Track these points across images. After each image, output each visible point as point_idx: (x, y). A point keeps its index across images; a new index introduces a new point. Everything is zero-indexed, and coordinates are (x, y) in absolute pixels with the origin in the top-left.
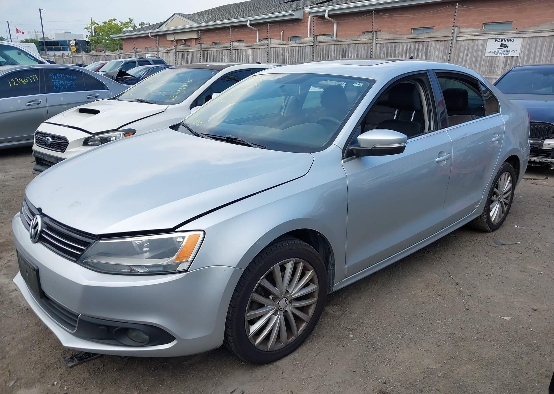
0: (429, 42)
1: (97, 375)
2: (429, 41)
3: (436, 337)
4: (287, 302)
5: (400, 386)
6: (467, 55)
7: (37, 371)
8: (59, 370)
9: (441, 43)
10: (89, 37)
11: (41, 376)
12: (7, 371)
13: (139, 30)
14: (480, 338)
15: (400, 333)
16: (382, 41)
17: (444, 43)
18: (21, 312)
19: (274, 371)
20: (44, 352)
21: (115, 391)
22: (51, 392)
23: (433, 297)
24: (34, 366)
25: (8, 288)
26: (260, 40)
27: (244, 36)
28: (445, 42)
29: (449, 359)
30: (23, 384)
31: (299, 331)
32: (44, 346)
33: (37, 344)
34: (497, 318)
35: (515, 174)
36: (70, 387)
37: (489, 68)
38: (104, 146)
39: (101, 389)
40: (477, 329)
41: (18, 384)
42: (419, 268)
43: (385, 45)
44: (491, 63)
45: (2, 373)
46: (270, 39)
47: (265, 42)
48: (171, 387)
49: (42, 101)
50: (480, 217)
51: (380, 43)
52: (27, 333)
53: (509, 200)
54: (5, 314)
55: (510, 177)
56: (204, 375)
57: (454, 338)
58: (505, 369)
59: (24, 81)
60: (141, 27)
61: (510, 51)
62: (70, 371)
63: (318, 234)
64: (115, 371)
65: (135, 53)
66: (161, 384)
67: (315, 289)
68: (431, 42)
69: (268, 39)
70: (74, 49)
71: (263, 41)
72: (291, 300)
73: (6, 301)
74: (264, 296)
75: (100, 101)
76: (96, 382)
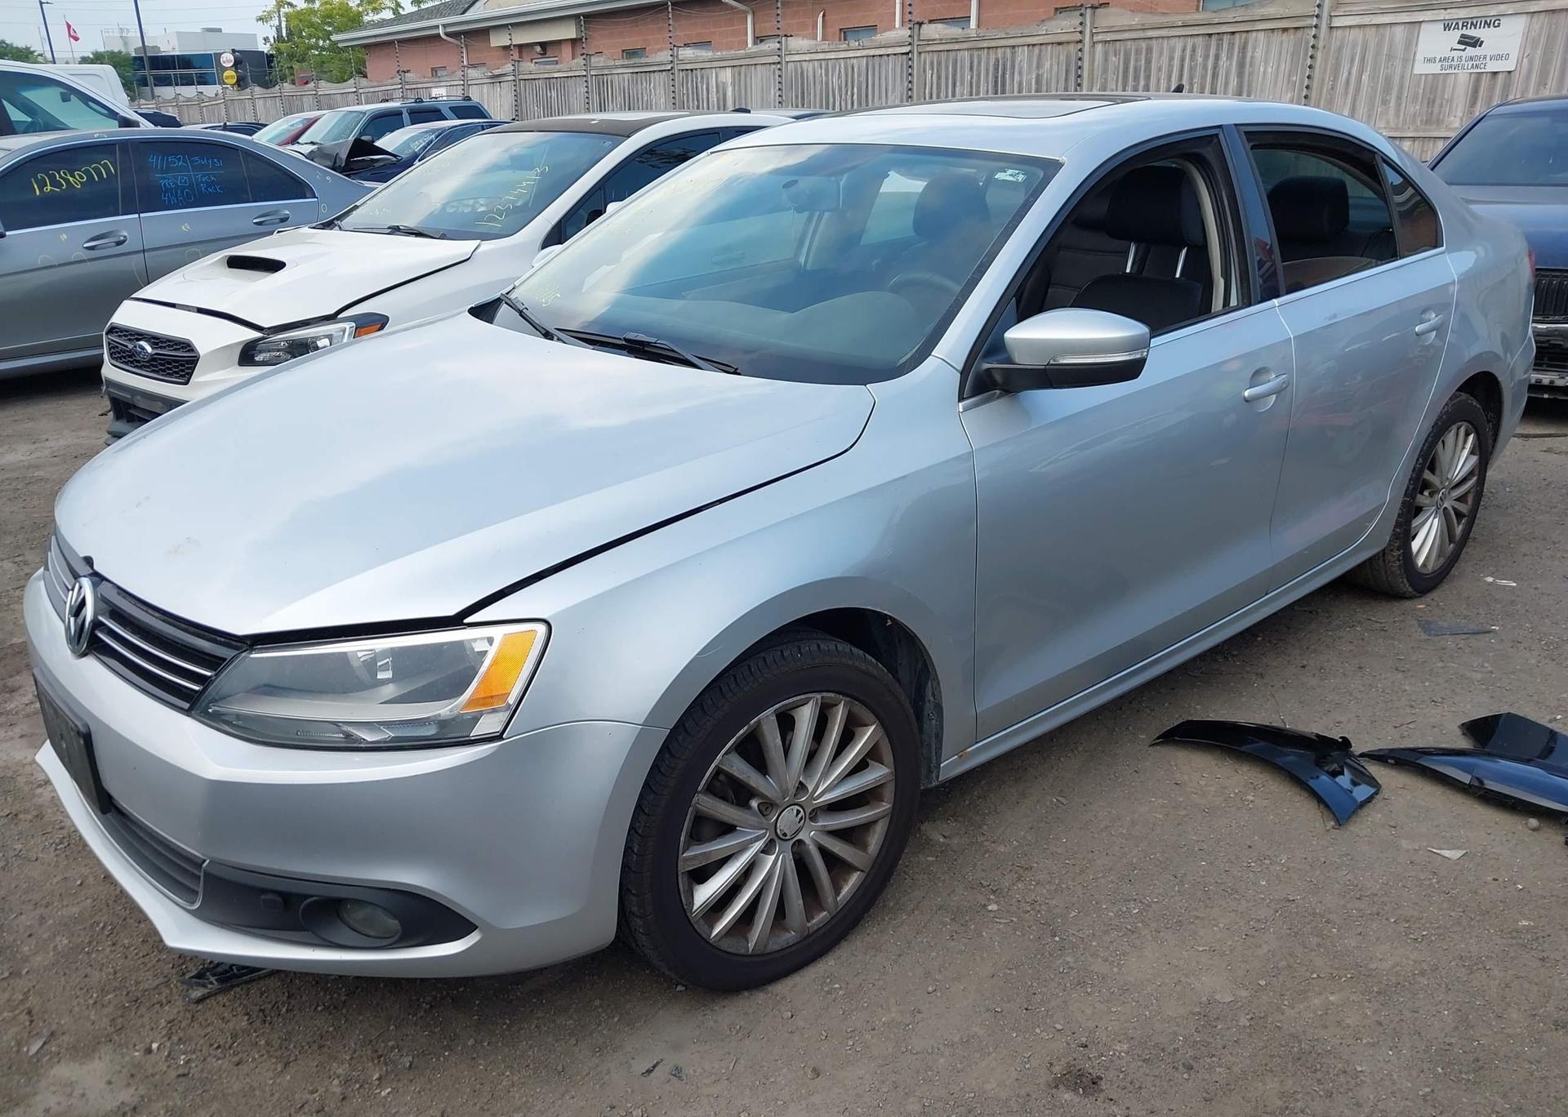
0: (1250, 34)
1: (270, 1023)
2: (1248, 31)
3: (1240, 910)
4: (802, 818)
5: (1127, 1053)
6: (1361, 73)
7: (106, 1011)
8: (167, 1008)
9: (1285, 35)
10: (272, 41)
11: (115, 1027)
12: (23, 1011)
13: (411, 17)
14: (1369, 912)
15: (1135, 900)
16: (1109, 34)
17: (1291, 36)
18: (66, 844)
19: (768, 1010)
20: (126, 957)
21: (319, 1068)
22: (142, 1071)
23: (1237, 793)
24: (98, 997)
25: (32, 775)
26: (759, 39)
27: (713, 30)
28: (1295, 33)
29: (1274, 974)
30: (67, 1049)
31: (841, 896)
32: (126, 942)
33: (108, 936)
34: (1421, 852)
35: (1489, 428)
36: (194, 1056)
37: (1426, 109)
38: (297, 364)
39: (280, 1062)
40: (1360, 886)
41: (53, 1049)
42: (1198, 707)
43: (1120, 46)
44: (1431, 93)
45: (8, 1016)
46: (785, 36)
47: (772, 45)
48: (474, 1058)
49: (129, 234)
50: (1381, 555)
51: (1106, 42)
52: (81, 905)
53: (1470, 503)
54: (20, 851)
55: (1472, 435)
56: (568, 1023)
57: (1290, 912)
58: (1437, 1005)
59: (75, 178)
60: (416, 9)
61: (1488, 58)
62: (197, 1011)
63: (889, 623)
64: (321, 1011)
65: (400, 86)
66: (449, 1048)
67: (884, 776)
68: (1254, 34)
69: (779, 35)
70: (232, 77)
71: (767, 43)
72: (814, 809)
73: (26, 812)
74: (733, 803)
75: (290, 234)
76: (268, 1043)
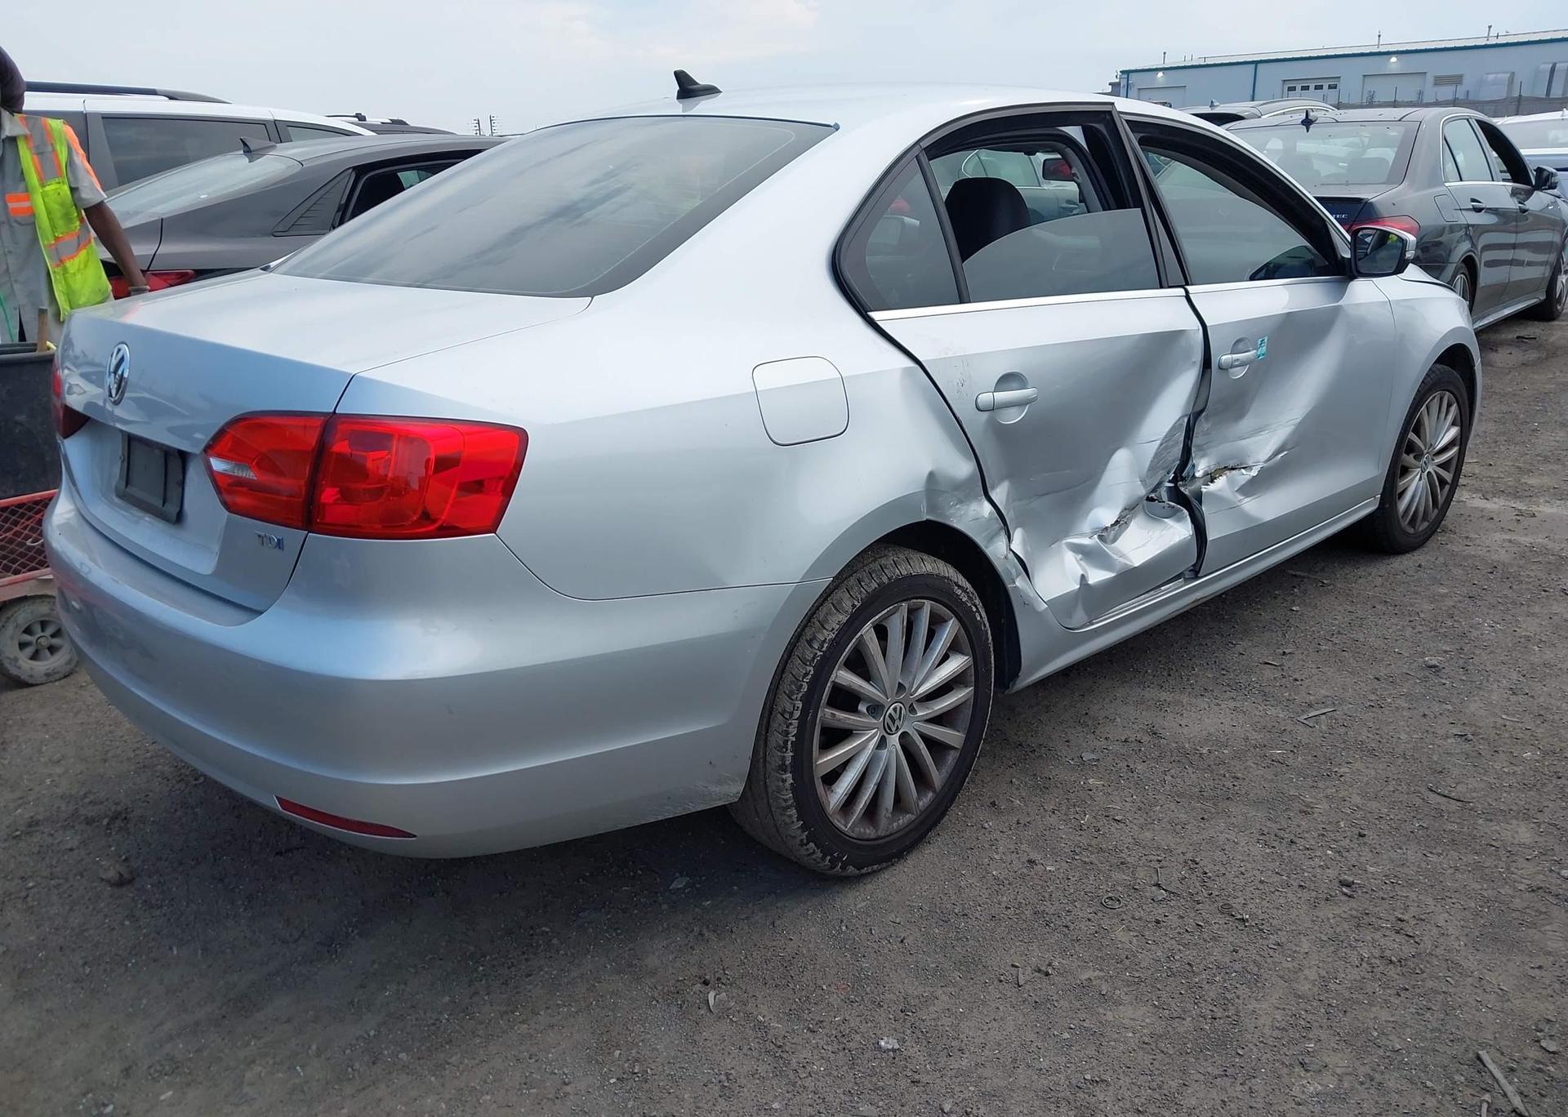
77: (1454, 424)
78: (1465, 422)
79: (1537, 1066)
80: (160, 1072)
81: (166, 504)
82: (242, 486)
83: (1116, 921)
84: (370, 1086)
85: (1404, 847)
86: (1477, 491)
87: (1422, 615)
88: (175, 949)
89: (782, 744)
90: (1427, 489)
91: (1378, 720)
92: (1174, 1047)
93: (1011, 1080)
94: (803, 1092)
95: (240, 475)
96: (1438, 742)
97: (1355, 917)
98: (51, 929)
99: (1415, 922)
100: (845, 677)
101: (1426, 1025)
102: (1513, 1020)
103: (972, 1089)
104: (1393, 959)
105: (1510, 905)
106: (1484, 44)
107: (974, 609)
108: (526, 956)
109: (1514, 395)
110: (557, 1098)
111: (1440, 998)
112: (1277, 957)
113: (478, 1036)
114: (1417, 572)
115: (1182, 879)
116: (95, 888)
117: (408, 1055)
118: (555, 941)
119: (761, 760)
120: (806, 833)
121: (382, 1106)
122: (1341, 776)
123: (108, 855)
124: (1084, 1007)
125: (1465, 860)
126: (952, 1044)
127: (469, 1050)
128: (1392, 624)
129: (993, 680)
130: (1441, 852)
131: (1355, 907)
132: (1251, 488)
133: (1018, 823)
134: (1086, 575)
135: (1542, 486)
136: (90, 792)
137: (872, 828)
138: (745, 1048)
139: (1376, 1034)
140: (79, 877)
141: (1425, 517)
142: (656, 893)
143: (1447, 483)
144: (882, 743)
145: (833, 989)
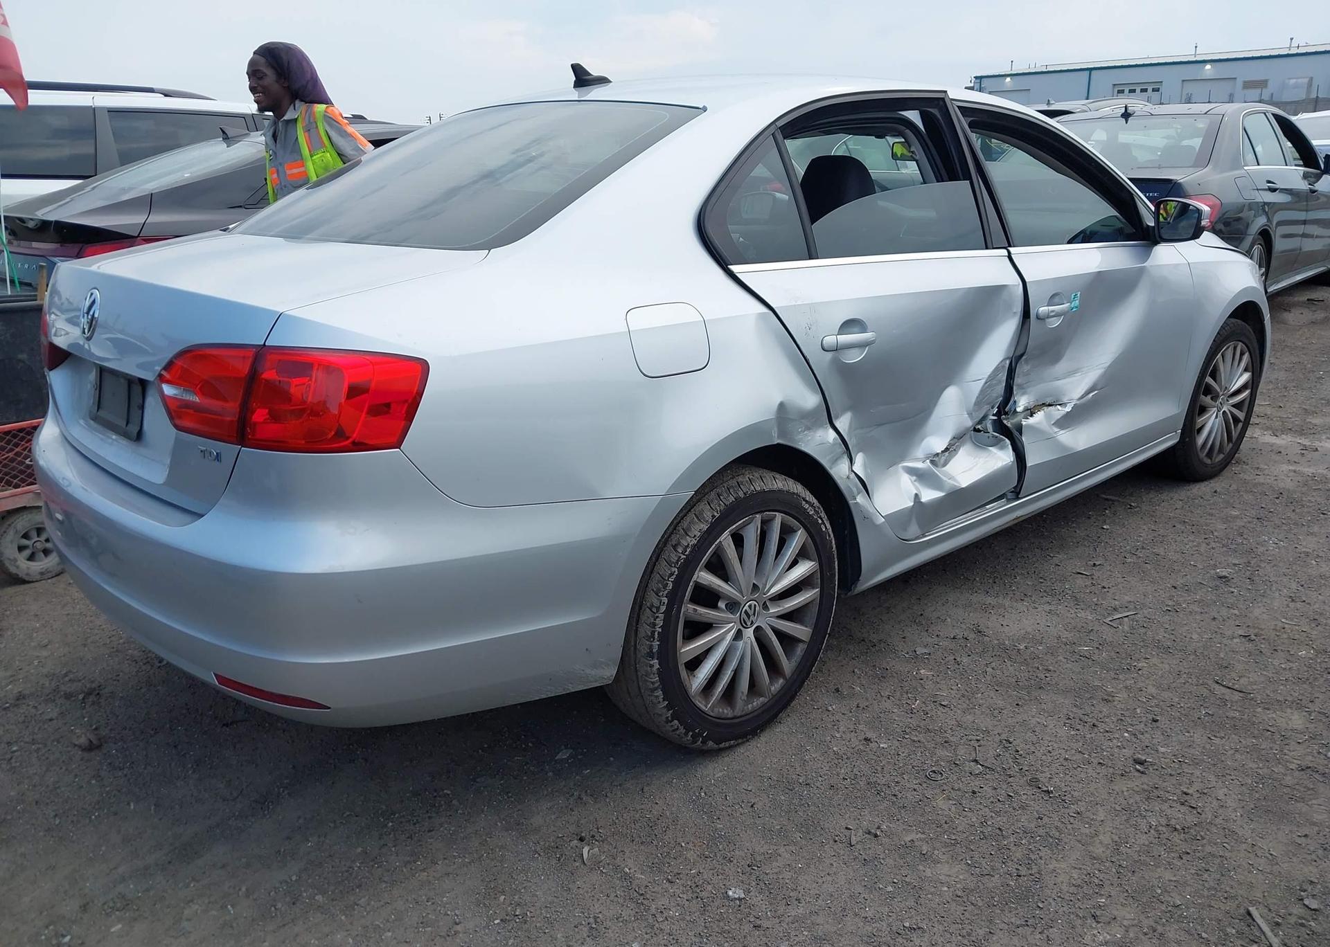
77: (1246, 370)
78: (1256, 368)
79: (1300, 921)
80: (112, 908)
81: (129, 425)
82: (189, 409)
83: (938, 791)
84: (289, 923)
85: (1192, 731)
86: (1268, 428)
87: (1216, 534)
88: (132, 805)
89: (650, 634)
90: (1222, 428)
91: (1173, 622)
92: (983, 900)
93: (840, 926)
94: (659, 933)
95: (188, 398)
96: (1225, 641)
97: (1146, 791)
98: (29, 786)
99: (1199, 795)
100: (705, 577)
101: (1204, 885)
102: (1281, 881)
103: (805, 933)
104: (1178, 827)
105: (1282, 782)
106: (1286, 53)
107: (820, 521)
108: (429, 815)
109: (1303, 348)
110: (449, 936)
111: (1218, 861)
112: (1077, 824)
113: (384, 881)
114: (1213, 497)
115: (997, 756)
116: (69, 752)
117: (323, 897)
118: (455, 802)
119: (632, 648)
120: (671, 712)
121: (298, 941)
122: (1140, 670)
123: (81, 725)
124: (906, 864)
125: (1244, 742)
126: (791, 895)
127: (376, 893)
128: (1190, 541)
129: (837, 583)
130: (1223, 735)
131: (1146, 781)
132: (1066, 422)
133: (858, 707)
134: (919, 494)
135: (1325, 425)
136: (70, 671)
137: (729, 709)
138: (613, 895)
139: (1159, 891)
140: (55, 743)
141: (1221, 450)
142: (544, 762)
143: (1241, 421)
144: (739, 635)
145: (691, 846)
